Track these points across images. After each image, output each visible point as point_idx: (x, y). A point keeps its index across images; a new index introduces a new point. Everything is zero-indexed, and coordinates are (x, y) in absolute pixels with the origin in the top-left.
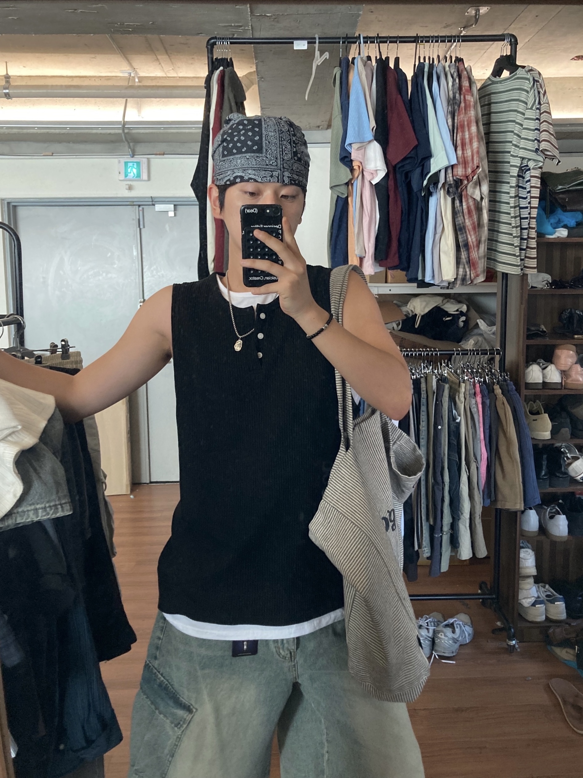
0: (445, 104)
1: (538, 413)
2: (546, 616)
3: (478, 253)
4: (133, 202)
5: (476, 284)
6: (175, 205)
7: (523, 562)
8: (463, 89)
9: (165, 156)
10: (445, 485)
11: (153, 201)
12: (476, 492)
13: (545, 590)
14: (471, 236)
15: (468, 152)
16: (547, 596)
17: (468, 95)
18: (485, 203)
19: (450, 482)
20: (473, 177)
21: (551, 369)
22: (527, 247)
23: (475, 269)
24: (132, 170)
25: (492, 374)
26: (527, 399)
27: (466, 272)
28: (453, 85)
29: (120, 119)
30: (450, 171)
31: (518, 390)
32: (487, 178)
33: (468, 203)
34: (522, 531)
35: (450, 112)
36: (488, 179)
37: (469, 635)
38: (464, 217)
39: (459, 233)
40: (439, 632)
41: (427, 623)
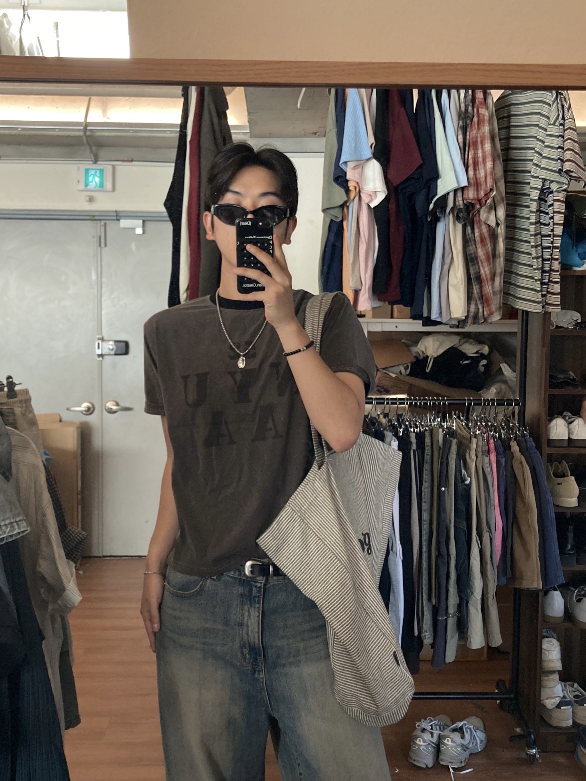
0: (455, 117)
1: (564, 476)
2: (574, 721)
3: (493, 288)
4: (94, 216)
5: (491, 323)
6: (144, 221)
7: (545, 653)
8: (477, 101)
9: (134, 163)
10: (451, 558)
11: (118, 216)
12: (489, 566)
13: (574, 689)
14: (483, 268)
15: (481, 172)
16: (575, 697)
17: (482, 108)
18: (501, 231)
19: (457, 555)
20: (486, 201)
21: (578, 424)
22: (550, 281)
23: (489, 305)
24: (93, 178)
25: (509, 428)
26: (550, 459)
27: (478, 309)
28: (465, 97)
29: (82, 120)
30: (459, 194)
31: (539, 447)
32: (503, 201)
33: (480, 230)
34: (544, 616)
35: (461, 127)
36: (505, 202)
37: (481, 741)
38: (476, 245)
39: (470, 264)
40: (445, 737)
41: (431, 726)
